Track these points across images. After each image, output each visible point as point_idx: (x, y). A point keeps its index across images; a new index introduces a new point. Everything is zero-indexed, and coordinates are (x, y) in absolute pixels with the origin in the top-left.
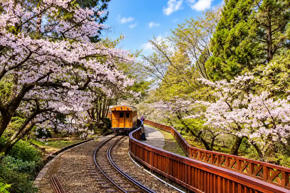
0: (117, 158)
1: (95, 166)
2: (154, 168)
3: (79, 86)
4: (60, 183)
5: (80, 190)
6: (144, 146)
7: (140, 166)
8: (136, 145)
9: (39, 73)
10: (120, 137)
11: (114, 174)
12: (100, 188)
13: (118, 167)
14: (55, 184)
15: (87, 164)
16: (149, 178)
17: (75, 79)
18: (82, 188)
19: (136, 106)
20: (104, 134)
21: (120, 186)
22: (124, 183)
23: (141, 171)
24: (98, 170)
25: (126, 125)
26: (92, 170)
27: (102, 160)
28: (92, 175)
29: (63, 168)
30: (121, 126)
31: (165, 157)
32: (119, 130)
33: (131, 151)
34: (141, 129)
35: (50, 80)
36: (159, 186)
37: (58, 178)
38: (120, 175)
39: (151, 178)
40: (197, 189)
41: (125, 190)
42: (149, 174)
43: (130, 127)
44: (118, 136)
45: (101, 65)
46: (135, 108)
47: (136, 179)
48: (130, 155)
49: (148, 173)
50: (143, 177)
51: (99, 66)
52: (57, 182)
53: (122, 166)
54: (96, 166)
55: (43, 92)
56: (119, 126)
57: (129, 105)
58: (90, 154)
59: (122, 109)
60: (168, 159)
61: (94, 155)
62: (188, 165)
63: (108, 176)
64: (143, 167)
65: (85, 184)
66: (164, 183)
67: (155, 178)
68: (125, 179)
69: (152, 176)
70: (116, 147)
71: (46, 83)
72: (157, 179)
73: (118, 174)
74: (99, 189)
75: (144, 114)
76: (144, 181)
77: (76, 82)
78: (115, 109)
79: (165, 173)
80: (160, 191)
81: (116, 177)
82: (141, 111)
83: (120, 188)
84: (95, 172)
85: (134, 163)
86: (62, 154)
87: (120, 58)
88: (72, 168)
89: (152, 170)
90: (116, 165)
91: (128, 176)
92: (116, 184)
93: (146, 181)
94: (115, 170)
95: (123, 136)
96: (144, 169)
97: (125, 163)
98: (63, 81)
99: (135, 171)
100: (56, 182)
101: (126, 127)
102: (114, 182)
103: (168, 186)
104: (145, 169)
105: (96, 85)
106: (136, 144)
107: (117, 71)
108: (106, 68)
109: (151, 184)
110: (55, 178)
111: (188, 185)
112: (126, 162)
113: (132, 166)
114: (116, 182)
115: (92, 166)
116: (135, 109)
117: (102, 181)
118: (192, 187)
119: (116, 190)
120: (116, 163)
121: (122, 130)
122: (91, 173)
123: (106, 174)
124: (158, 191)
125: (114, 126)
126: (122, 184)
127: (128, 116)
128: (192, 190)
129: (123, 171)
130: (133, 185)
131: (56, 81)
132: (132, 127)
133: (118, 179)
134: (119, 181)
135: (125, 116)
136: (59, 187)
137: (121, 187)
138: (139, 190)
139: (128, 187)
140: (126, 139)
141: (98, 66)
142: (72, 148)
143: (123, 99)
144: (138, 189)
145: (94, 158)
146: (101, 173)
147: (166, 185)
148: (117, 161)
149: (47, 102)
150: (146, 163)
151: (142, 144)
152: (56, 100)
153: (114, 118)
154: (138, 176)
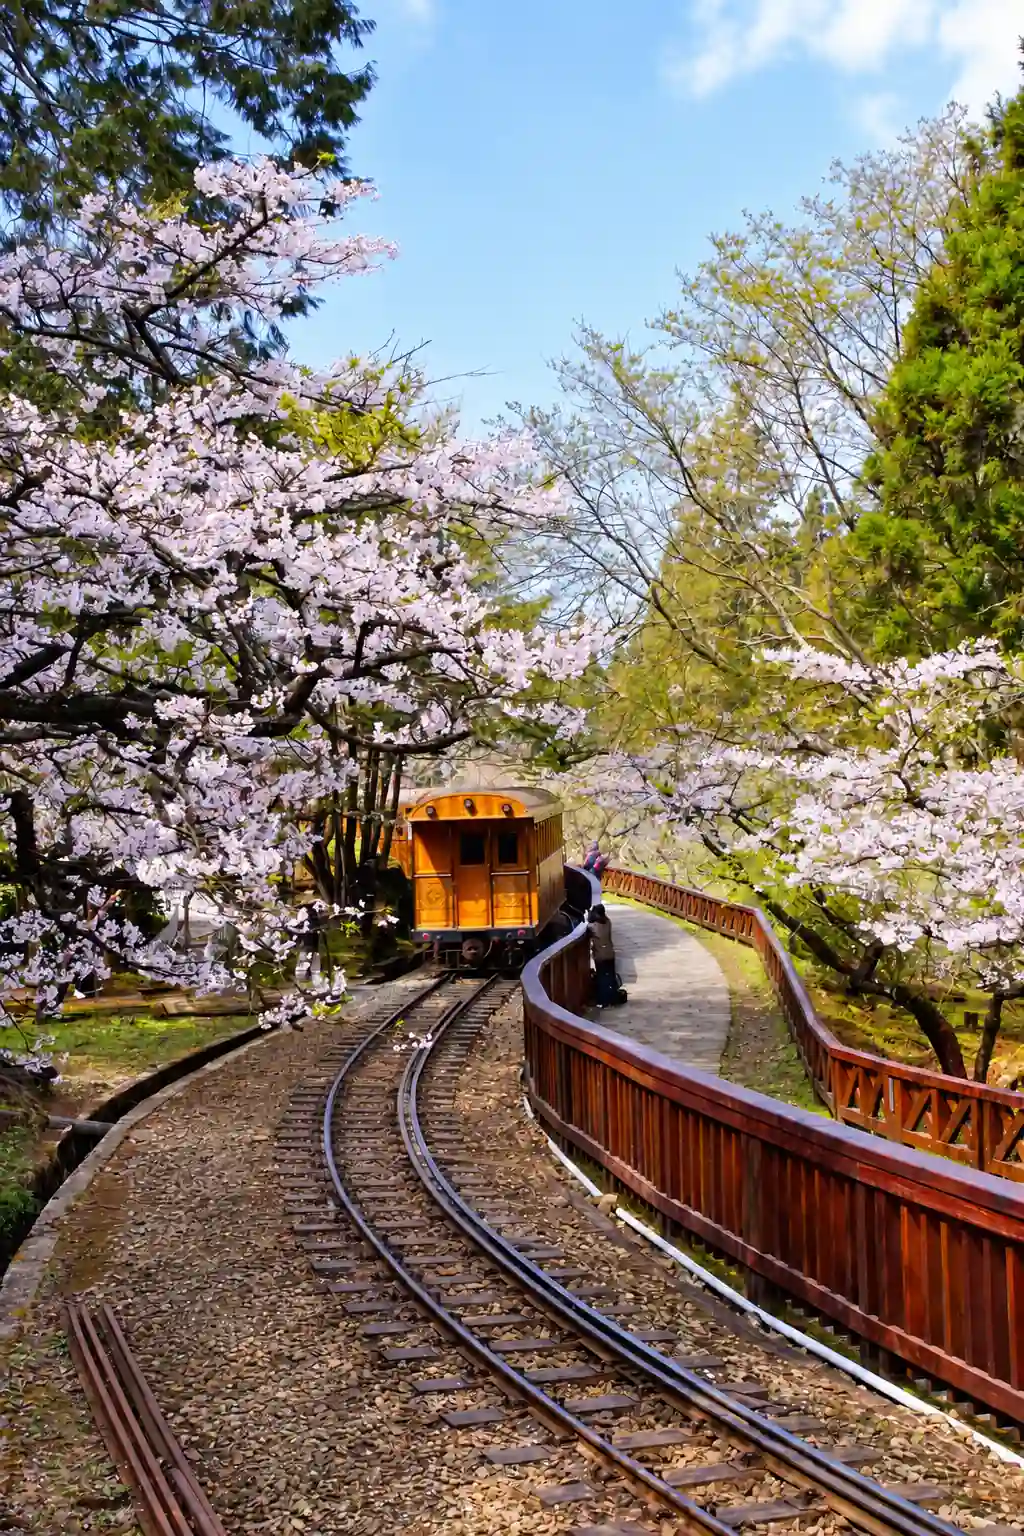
0: (461, 1141)
1: (331, 1206)
2: (676, 1202)
3: (255, 712)
4: (126, 1349)
5: (252, 1390)
6: (616, 1052)
7: (596, 1192)
8: (568, 1048)
9: (20, 637)
10: (470, 985)
11: (448, 1258)
12: (373, 1367)
13: (468, 1201)
14: (98, 1362)
15: (288, 1196)
16: (657, 1274)
17: (232, 663)
18: (262, 1374)
19: (553, 787)
20: (378, 969)
21: (494, 1345)
22: (515, 1318)
23: (607, 1226)
24: (353, 1230)
25: (499, 912)
26: (315, 1232)
27: (371, 1156)
28: (320, 1272)
29: (142, 1230)
30: (474, 918)
31: (738, 1132)
32: (459, 946)
33: (543, 1090)
34: (588, 930)
35: (85, 679)
36: (713, 1330)
37: (116, 1313)
38: (487, 1265)
39: (664, 1270)
40: (934, 1349)
41: (521, 1371)
42: (653, 1246)
43: (527, 925)
44: (459, 984)
45: (385, 562)
46: (548, 797)
47: (581, 1291)
48: (535, 1111)
49: (644, 1238)
50: (621, 1267)
51: (370, 575)
52: (113, 1348)
53: (494, 1197)
54: (342, 1205)
55: (41, 756)
56: (456, 923)
57: (517, 784)
58: (302, 1116)
59: (472, 809)
60: (755, 1146)
61: (326, 1128)
62: (871, 1191)
63: (419, 1278)
64: (612, 1197)
65: (280, 1342)
66: (742, 1311)
67: (691, 1273)
68: (518, 1292)
69: (668, 1264)
70: (452, 1058)
71: (57, 698)
72: (699, 1279)
73: (473, 1254)
74: (367, 1374)
75: (604, 833)
76: (630, 1296)
77: (237, 683)
78: (434, 814)
79: (740, 1240)
80: (723, 1367)
81: (467, 1278)
82: (585, 816)
83: (494, 1359)
84: (333, 1252)
85: (560, 1166)
86: (135, 1126)
87: (483, 506)
88: (196, 1226)
89: (664, 1217)
90: (457, 1190)
91: (532, 1266)
92: (469, 1327)
93: (637, 1299)
94: (452, 1230)
95: (485, 982)
96: (620, 1212)
97: (508, 1172)
98: (160, 686)
99: (571, 1231)
100: (104, 1342)
101: (500, 924)
102: (458, 1318)
103: (765, 1326)
104: (626, 1209)
105: (354, 693)
106: (566, 1040)
107: (469, 594)
108: (411, 581)
109: (668, 1318)
110: (94, 1319)
111: (874, 1318)
112: (513, 1162)
113: (547, 1189)
114: (469, 1319)
115: (317, 1203)
116: (552, 806)
117: (384, 1315)
118: (901, 1332)
119: (471, 1374)
120: (455, 1179)
121: (479, 944)
122: (316, 1256)
123: (407, 1260)
124: (713, 1368)
125: (430, 920)
126: (501, 1326)
127: (509, 856)
128: (899, 1353)
129: (499, 1231)
130: (570, 1335)
131: (122, 684)
132: (536, 922)
133: (477, 1290)
134: (485, 1306)
135: (492, 850)
136: (122, 1384)
137: (495, 1352)
138: (607, 1370)
139: (540, 1352)
140: (505, 999)
141: (367, 571)
142: (193, 1076)
143: (478, 745)
144: (598, 1360)
145: (326, 1145)
146: (377, 1256)
147: (755, 1323)
148: (458, 1163)
149: (68, 822)
150: (629, 1168)
151: (602, 1045)
152: (120, 810)
153: (426, 867)
154: (592, 1265)
